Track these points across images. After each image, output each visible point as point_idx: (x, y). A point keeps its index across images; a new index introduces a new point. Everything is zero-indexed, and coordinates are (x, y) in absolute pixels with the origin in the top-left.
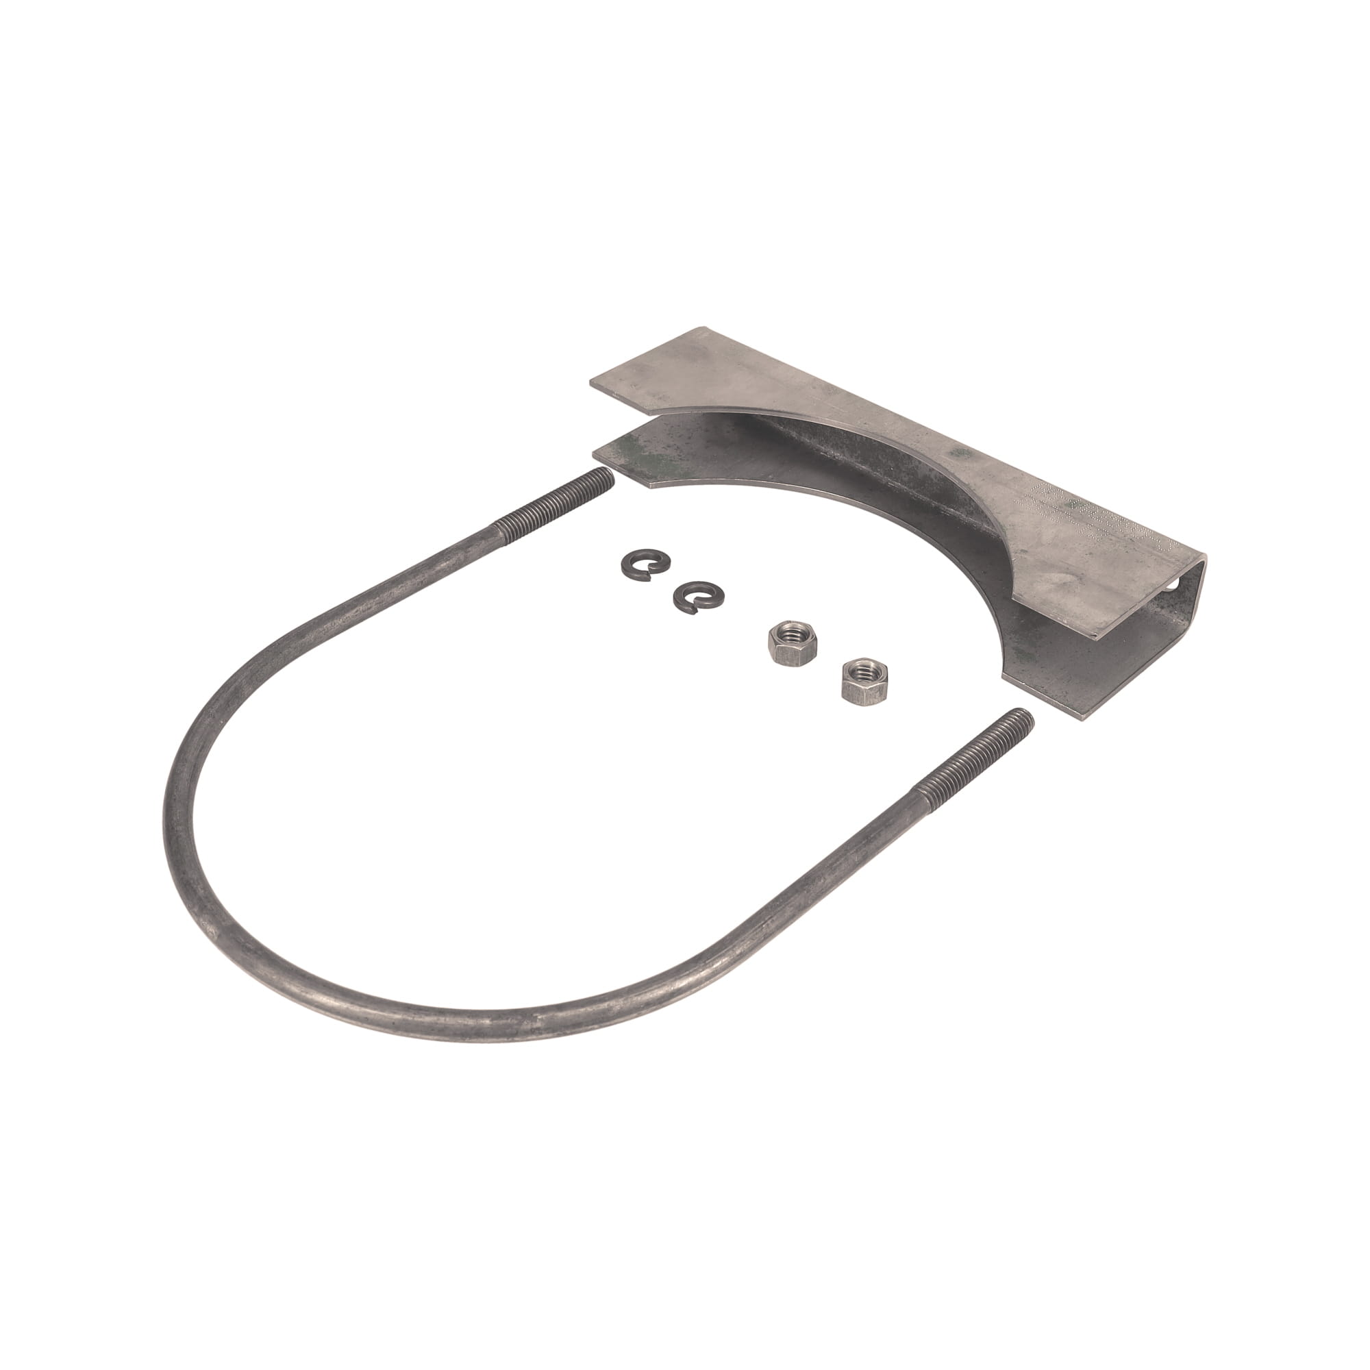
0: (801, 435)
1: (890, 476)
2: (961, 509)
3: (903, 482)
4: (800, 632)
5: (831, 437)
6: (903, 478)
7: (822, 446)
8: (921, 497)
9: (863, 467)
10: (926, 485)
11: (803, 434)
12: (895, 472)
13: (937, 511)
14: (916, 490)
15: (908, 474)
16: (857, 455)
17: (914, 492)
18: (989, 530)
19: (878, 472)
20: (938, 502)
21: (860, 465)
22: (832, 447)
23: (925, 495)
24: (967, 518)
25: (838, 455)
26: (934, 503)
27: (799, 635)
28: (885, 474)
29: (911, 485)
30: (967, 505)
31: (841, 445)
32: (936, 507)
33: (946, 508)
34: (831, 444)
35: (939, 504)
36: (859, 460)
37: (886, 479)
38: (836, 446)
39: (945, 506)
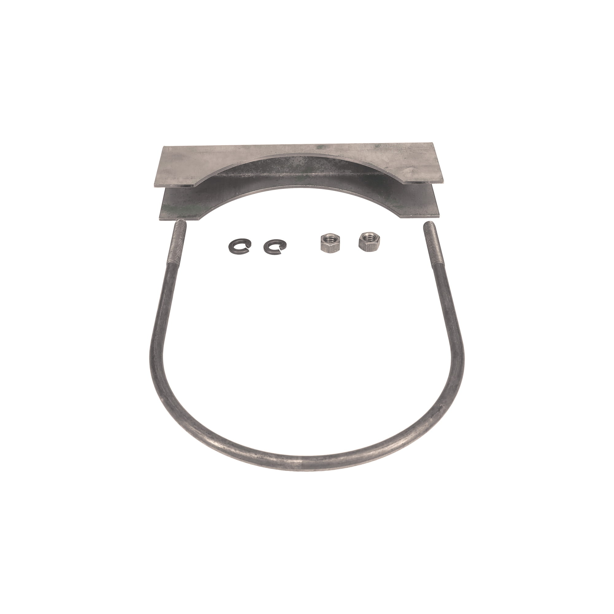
0: (228, 174)
1: (279, 172)
2: (318, 171)
3: (286, 172)
4: (333, 238)
5: (244, 168)
6: (286, 170)
7: (241, 174)
8: (297, 174)
9: (265, 174)
10: (298, 169)
11: (229, 173)
12: (281, 169)
13: (307, 176)
14: (294, 173)
15: (288, 168)
16: (260, 170)
17: (293, 174)
18: (333, 174)
19: (272, 173)
20: (306, 173)
21: (263, 174)
22: (246, 172)
23: (299, 173)
24: (322, 174)
25: (250, 174)
26: (305, 174)
27: (333, 240)
29: (291, 172)
30: (320, 168)
31: (250, 169)
32: (306, 175)
33: (311, 174)
34: (244, 172)
35: (307, 174)
36: (262, 172)
37: (277, 175)
38: (248, 171)
39: (310, 173)
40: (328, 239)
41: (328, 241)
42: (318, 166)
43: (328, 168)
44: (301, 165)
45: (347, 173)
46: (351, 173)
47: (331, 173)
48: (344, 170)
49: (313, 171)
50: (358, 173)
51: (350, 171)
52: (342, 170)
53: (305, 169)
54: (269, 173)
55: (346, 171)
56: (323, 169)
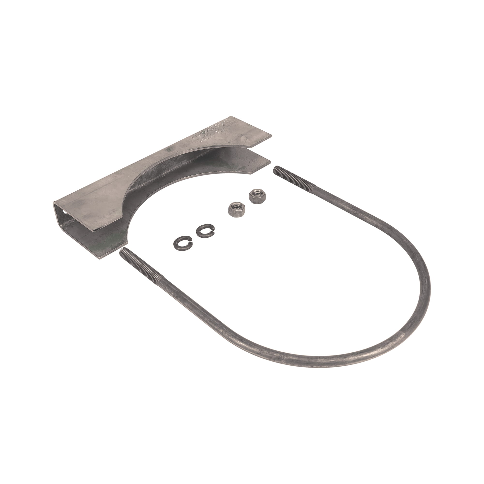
1: (140, 184)
2: (165, 171)
3: (145, 182)
6: (144, 180)
8: (153, 179)
9: (131, 190)
10: (152, 175)
15: (146, 177)
17: (150, 181)
18: (176, 168)
20: (158, 176)
23: (153, 178)
26: (158, 177)
28: (138, 185)
29: (148, 179)
30: (166, 168)
33: (161, 175)
35: (156, 177)
40: (235, 207)
41: (235, 208)
42: (165, 166)
43: (171, 165)
44: (154, 171)
45: (184, 163)
46: (186, 162)
47: (174, 168)
48: (181, 162)
49: (162, 172)
50: (190, 160)
51: (186, 161)
52: (180, 162)
53: (156, 173)
54: (134, 188)
55: (183, 162)
56: (168, 168)
